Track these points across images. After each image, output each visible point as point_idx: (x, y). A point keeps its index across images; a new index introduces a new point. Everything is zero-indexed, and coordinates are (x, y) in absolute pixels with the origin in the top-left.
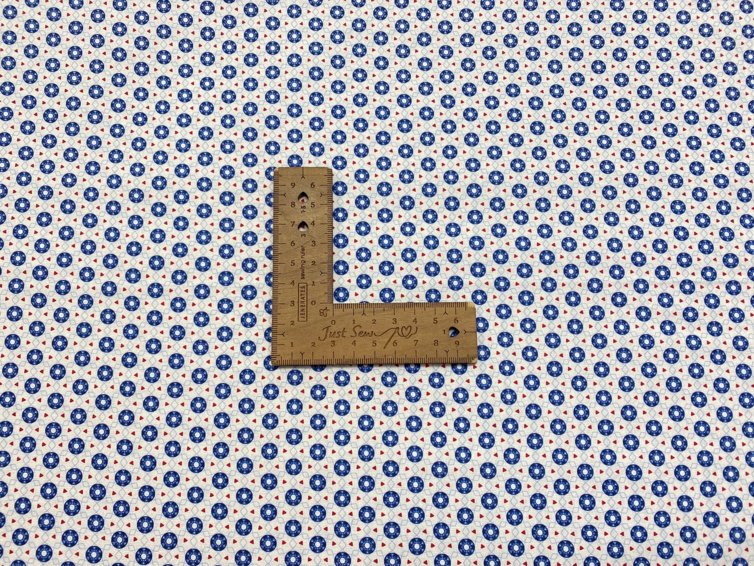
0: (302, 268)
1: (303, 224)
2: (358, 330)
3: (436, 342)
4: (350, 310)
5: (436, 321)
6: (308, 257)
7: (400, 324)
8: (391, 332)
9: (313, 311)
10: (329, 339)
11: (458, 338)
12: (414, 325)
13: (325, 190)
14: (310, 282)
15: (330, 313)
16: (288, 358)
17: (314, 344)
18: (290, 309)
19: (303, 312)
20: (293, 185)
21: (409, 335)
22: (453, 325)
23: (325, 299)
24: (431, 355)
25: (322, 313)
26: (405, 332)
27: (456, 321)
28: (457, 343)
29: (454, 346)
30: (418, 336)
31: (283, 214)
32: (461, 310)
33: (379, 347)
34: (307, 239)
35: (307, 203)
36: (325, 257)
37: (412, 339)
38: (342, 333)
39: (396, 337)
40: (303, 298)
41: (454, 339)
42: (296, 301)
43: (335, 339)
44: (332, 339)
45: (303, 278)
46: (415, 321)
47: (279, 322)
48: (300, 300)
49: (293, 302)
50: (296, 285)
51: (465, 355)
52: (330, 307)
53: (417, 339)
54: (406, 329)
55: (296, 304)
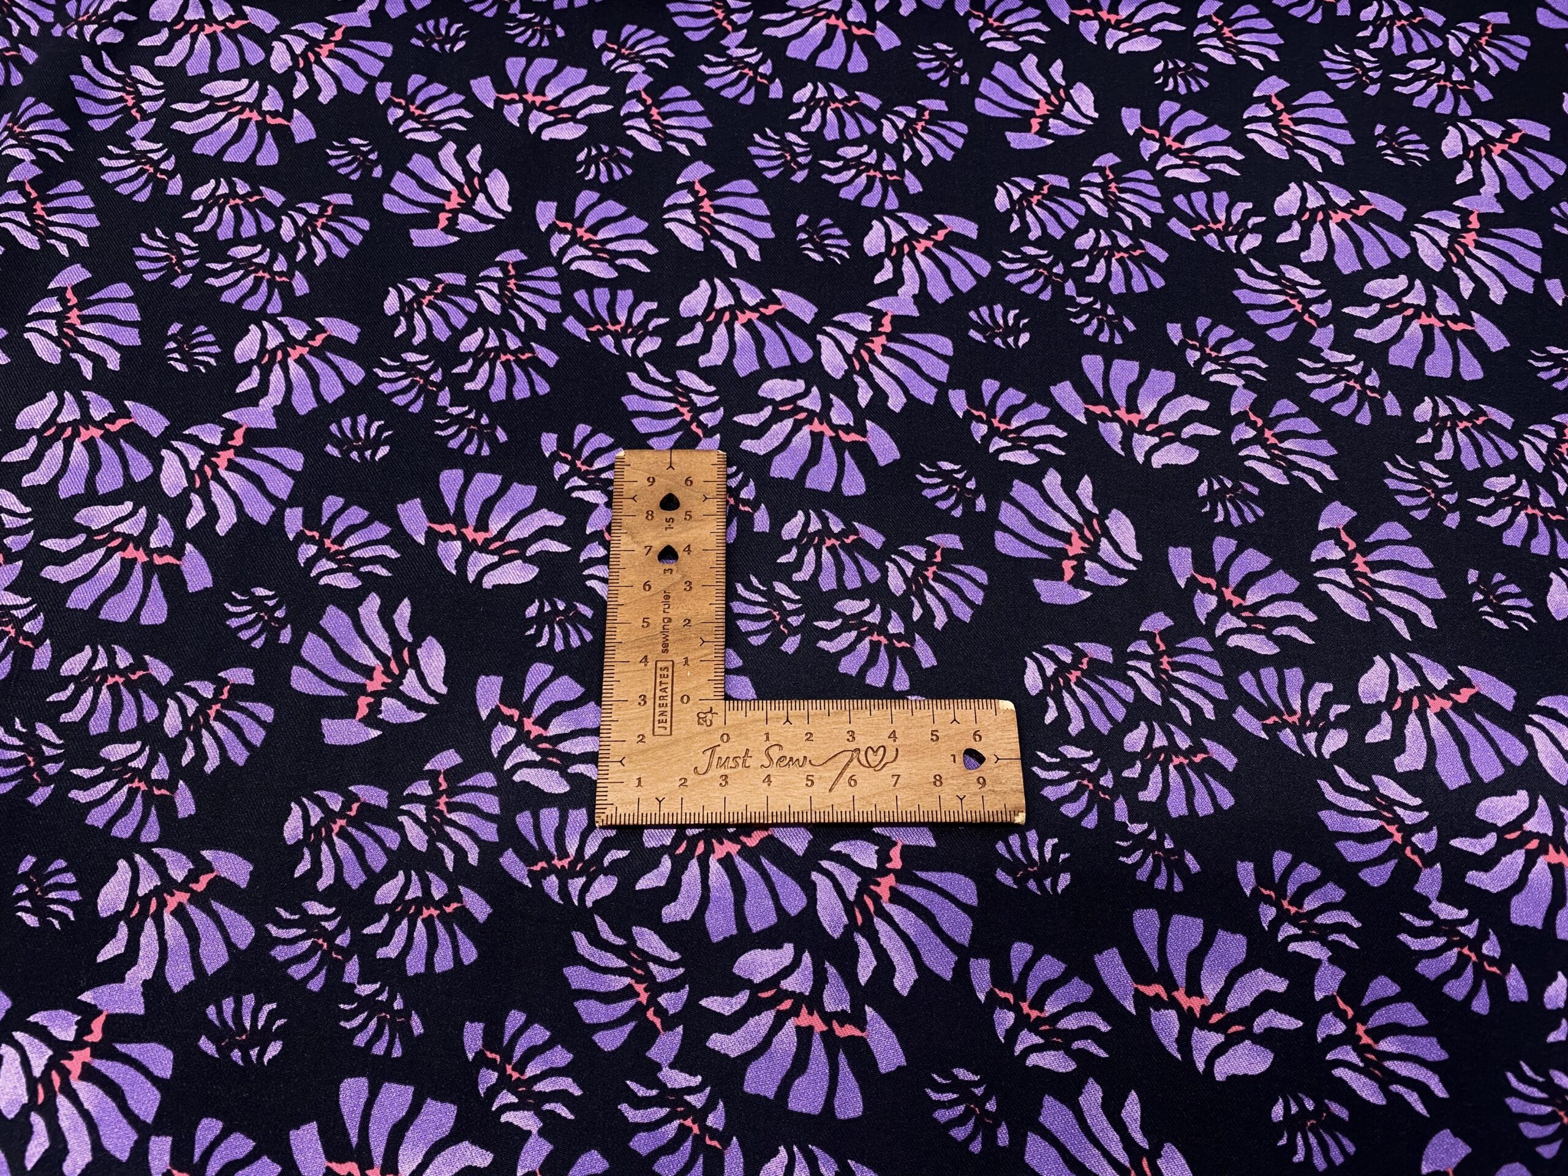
0: (665, 632)
1: (668, 552)
2: (775, 753)
3: (938, 780)
4: (760, 715)
5: (935, 736)
6: (677, 611)
7: (862, 742)
8: (845, 758)
9: (685, 716)
10: (716, 773)
11: (985, 770)
13: (712, 489)
14: (679, 660)
15: (718, 721)
16: (632, 809)
18: (637, 710)
19: (664, 718)
21: (882, 765)
23: (709, 691)
24: (929, 804)
25: (704, 718)
27: (977, 736)
28: (982, 781)
29: (975, 788)
30: (901, 767)
31: (631, 534)
32: (986, 715)
33: (821, 788)
34: (677, 576)
35: (678, 514)
36: (710, 613)
37: (886, 772)
38: (742, 760)
39: (854, 769)
40: (664, 690)
41: (976, 774)
42: (650, 695)
43: (728, 772)
44: (723, 771)
45: (665, 651)
46: (893, 735)
47: (614, 736)
48: (658, 693)
49: (644, 698)
50: (651, 664)
51: (999, 807)
52: (720, 706)
53: (897, 772)
54: (875, 752)
55: (650, 703)
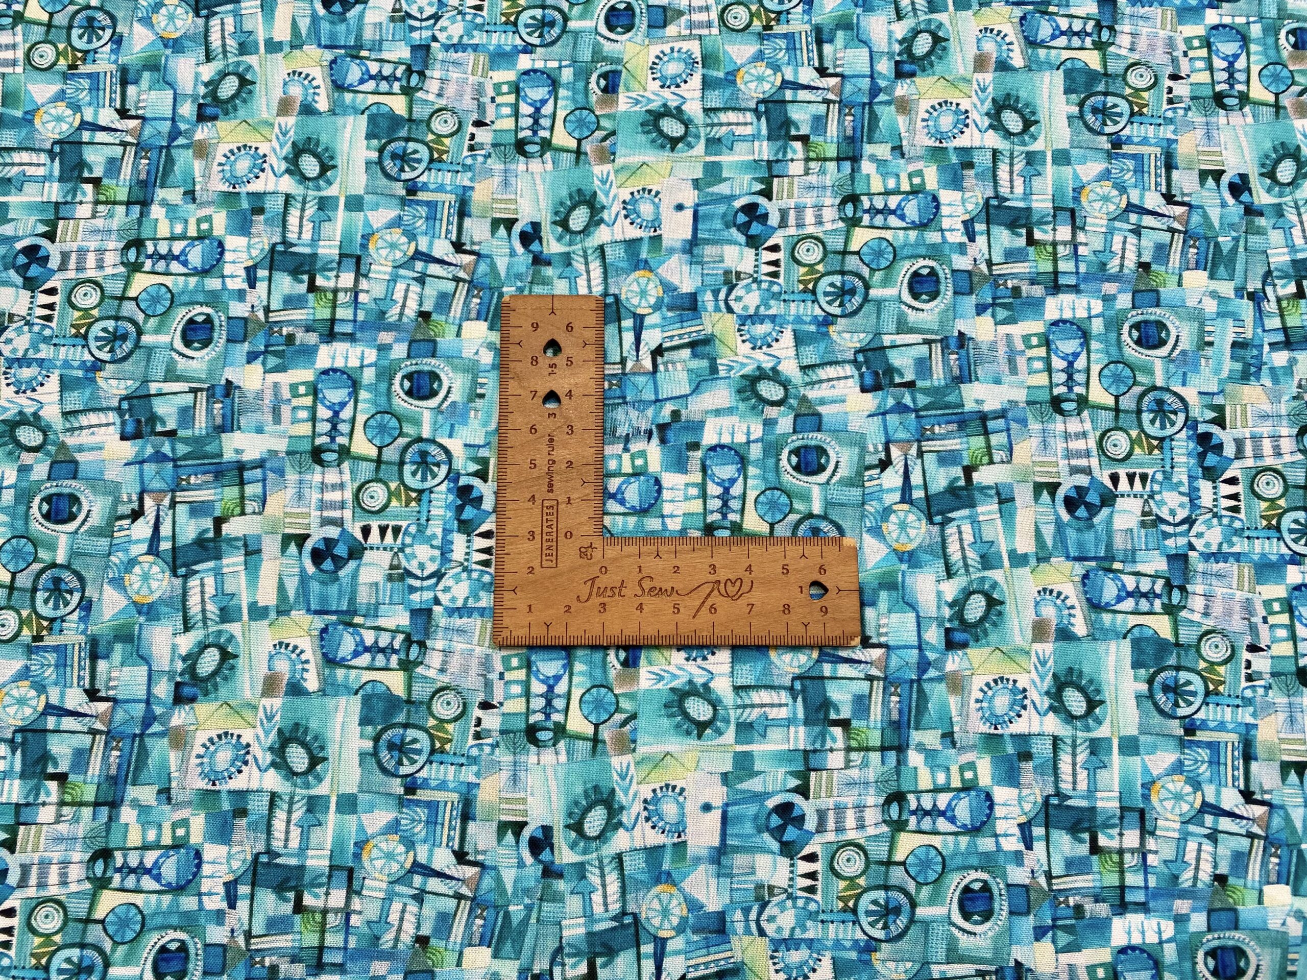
0: (550, 474)
1: (552, 396)
2: (647, 585)
3: (787, 608)
4: (632, 549)
5: (786, 570)
6: (560, 454)
7: (723, 575)
8: (707, 589)
9: (569, 551)
10: (596, 601)
11: (828, 600)
13: (590, 335)
14: (562, 499)
15: (597, 554)
16: (523, 632)
18: (527, 545)
19: (550, 551)
21: (739, 595)
23: (589, 528)
24: (778, 630)
25: (585, 553)
27: (822, 569)
28: (824, 610)
29: (818, 615)
30: (755, 597)
31: (518, 377)
32: (831, 552)
33: (685, 614)
34: (559, 421)
35: (560, 360)
36: (589, 454)
37: (742, 602)
38: (618, 590)
39: (715, 599)
40: (550, 527)
41: (818, 603)
42: (538, 531)
43: (606, 600)
44: (602, 600)
45: (551, 491)
46: (749, 569)
47: (507, 567)
48: (545, 530)
49: (532, 533)
50: (539, 502)
51: (838, 633)
52: (598, 542)
53: (752, 601)
54: (733, 584)
55: (538, 537)
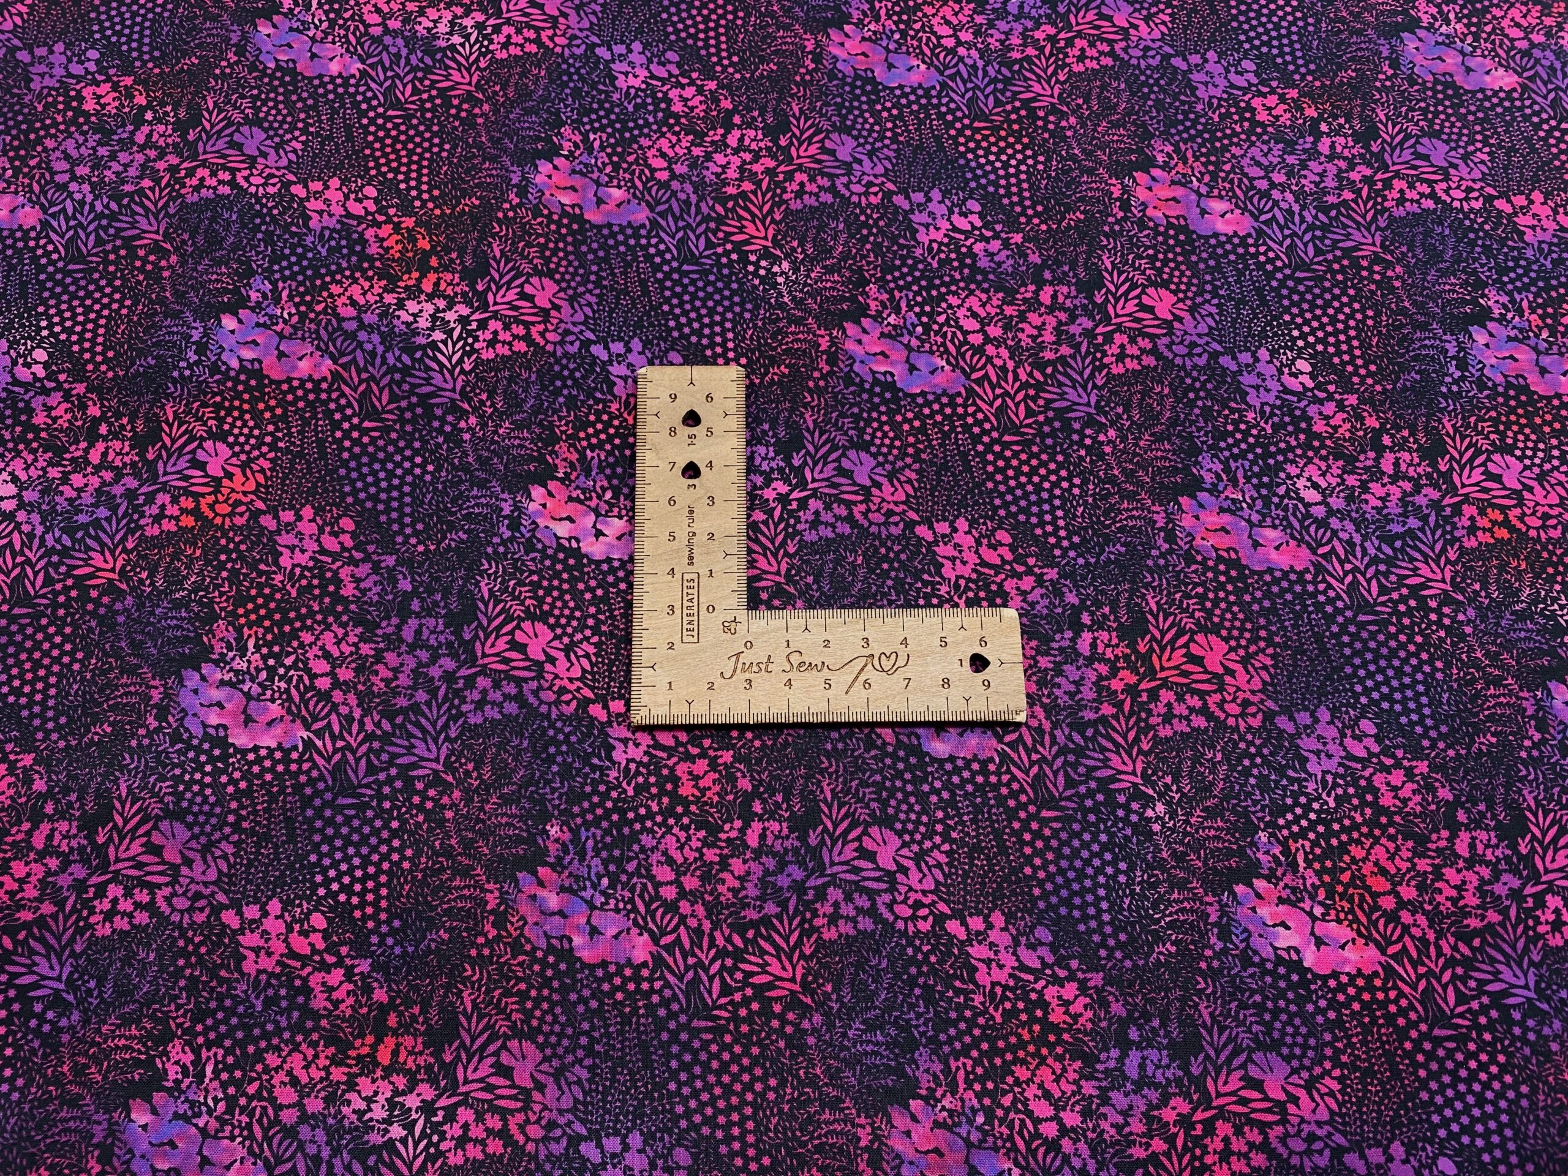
12: (903, 652)
17: (711, 686)
20: (674, 397)
22: (978, 650)
26: (887, 664)
